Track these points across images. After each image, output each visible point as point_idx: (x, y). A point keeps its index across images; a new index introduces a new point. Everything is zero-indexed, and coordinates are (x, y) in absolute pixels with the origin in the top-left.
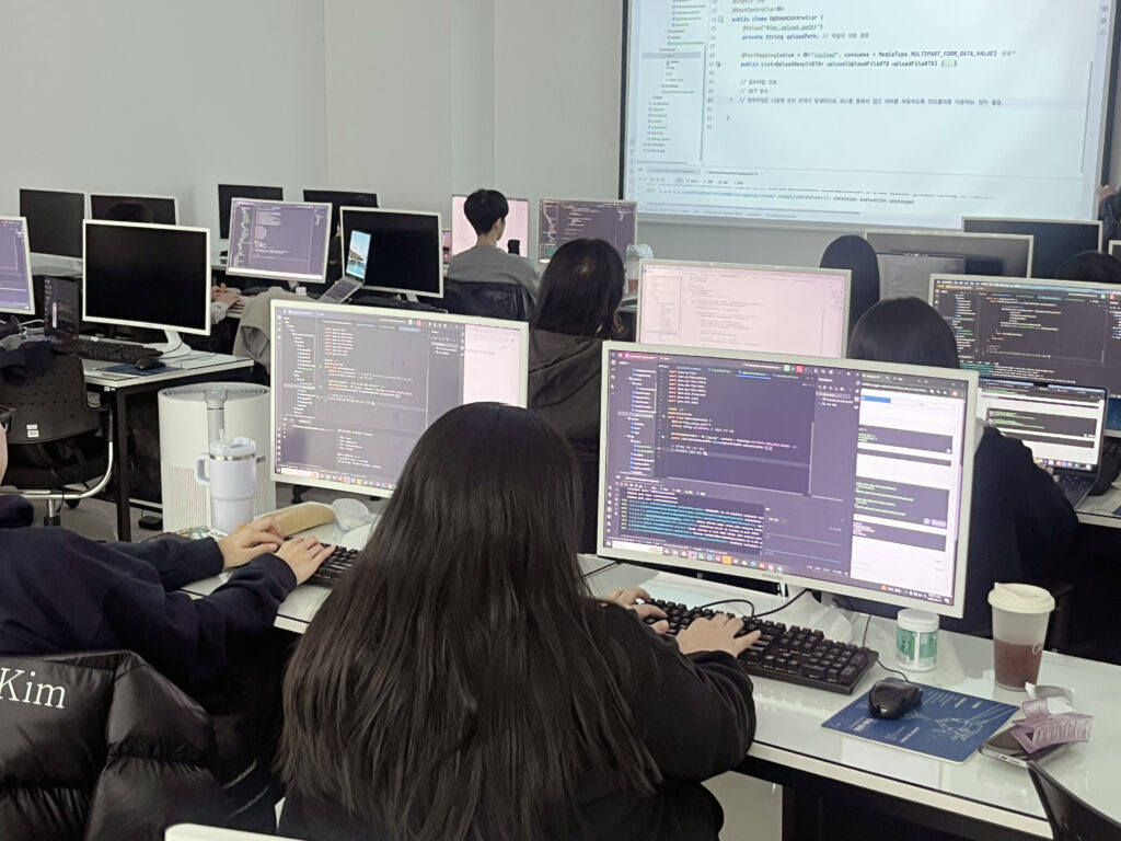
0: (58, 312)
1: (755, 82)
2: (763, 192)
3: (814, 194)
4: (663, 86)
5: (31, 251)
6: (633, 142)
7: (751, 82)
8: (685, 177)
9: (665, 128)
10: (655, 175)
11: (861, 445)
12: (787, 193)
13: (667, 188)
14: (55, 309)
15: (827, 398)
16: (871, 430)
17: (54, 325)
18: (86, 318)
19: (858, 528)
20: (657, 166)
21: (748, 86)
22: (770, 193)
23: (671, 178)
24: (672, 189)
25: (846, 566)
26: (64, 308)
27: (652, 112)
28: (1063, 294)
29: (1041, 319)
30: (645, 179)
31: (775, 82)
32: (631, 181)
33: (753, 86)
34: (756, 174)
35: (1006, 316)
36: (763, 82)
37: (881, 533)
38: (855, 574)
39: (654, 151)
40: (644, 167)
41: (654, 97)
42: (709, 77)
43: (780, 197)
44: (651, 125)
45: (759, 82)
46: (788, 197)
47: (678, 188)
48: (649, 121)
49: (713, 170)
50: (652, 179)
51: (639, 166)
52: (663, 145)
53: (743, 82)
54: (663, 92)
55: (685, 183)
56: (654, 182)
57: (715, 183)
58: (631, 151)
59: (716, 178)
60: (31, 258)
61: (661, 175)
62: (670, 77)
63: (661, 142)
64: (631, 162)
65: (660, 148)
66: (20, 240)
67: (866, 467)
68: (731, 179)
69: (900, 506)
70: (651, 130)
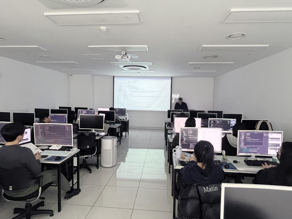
6: (115, 101)
11: (269, 140)
13: (120, 106)
15: (265, 135)
16: (270, 138)
19: (269, 149)
25: (267, 153)
28: (223, 120)
29: (220, 122)
32: (115, 105)
35: (217, 122)
37: (272, 149)
38: (268, 154)
40: (117, 103)
54: (119, 95)
57: (126, 105)
67: (269, 142)
69: (274, 146)
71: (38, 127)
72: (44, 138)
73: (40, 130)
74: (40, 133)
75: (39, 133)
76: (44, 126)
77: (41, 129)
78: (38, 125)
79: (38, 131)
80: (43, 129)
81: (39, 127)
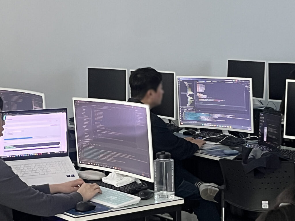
0: (268, 132)
5: (253, 96)
14: (266, 130)
17: (265, 139)
18: (285, 136)
26: (272, 130)
60: (253, 100)
66: (247, 91)
73: (86, 121)
74: (88, 130)
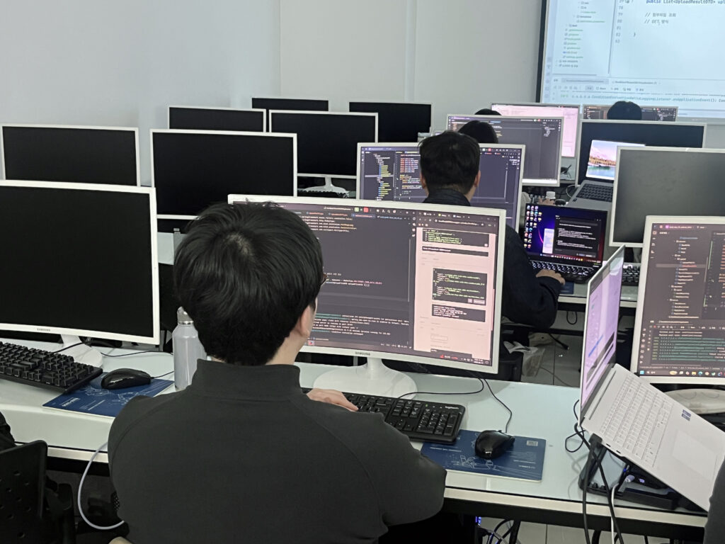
1: (658, 15)
2: (660, 97)
3: (703, 97)
4: (578, 17)
6: (550, 59)
7: (654, 15)
8: (595, 85)
9: (579, 49)
10: (568, 85)
12: (681, 97)
13: (579, 94)
20: (571, 77)
21: (651, 18)
22: (667, 97)
23: (583, 86)
24: (583, 95)
27: (568, 37)
30: (560, 87)
31: (674, 15)
32: (547, 89)
33: (656, 18)
34: (656, 83)
36: (665, 15)
39: (569, 66)
40: (559, 78)
41: (570, 26)
42: (619, 11)
43: (674, 100)
44: (567, 46)
45: (661, 15)
46: (681, 100)
47: (587, 94)
48: (565, 43)
49: (619, 80)
50: (566, 88)
51: (554, 78)
52: (577, 61)
53: (648, 15)
54: (578, 21)
55: (595, 90)
56: (568, 89)
57: (621, 90)
58: (549, 66)
59: (621, 86)
61: (573, 85)
62: (584, 10)
63: (575, 59)
64: (548, 74)
65: (574, 64)
66: (514, 168)
68: (633, 87)
70: (566, 50)
71: (676, 248)
72: (707, 334)
73: (685, 272)
74: (686, 295)
75: (672, 294)
76: (719, 242)
77: (692, 264)
78: (677, 232)
79: (671, 276)
80: (708, 266)
81: (684, 246)
